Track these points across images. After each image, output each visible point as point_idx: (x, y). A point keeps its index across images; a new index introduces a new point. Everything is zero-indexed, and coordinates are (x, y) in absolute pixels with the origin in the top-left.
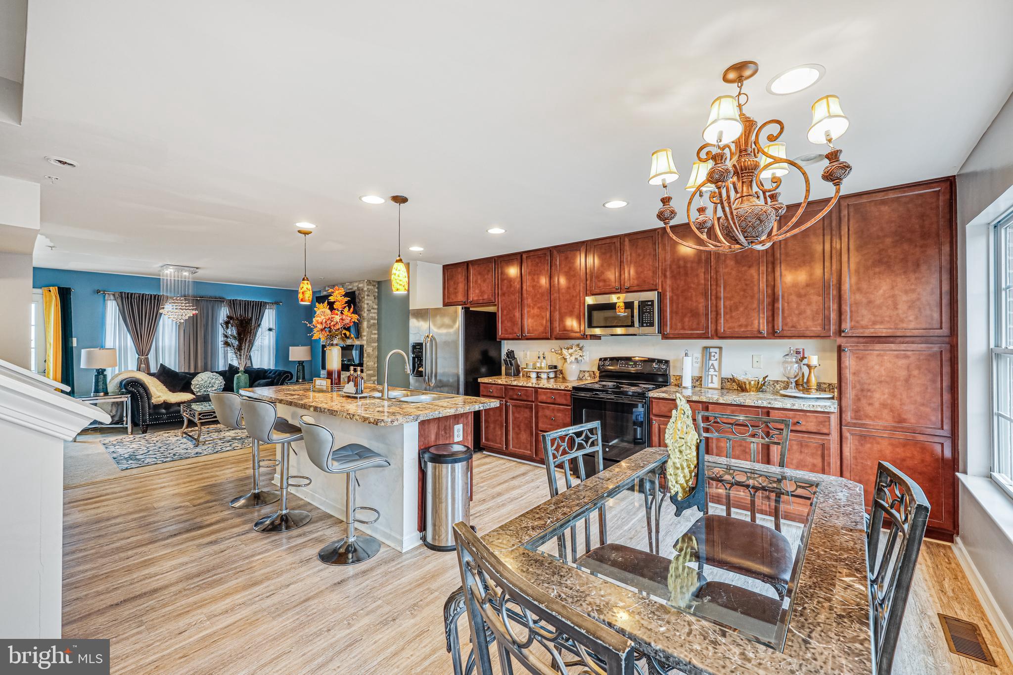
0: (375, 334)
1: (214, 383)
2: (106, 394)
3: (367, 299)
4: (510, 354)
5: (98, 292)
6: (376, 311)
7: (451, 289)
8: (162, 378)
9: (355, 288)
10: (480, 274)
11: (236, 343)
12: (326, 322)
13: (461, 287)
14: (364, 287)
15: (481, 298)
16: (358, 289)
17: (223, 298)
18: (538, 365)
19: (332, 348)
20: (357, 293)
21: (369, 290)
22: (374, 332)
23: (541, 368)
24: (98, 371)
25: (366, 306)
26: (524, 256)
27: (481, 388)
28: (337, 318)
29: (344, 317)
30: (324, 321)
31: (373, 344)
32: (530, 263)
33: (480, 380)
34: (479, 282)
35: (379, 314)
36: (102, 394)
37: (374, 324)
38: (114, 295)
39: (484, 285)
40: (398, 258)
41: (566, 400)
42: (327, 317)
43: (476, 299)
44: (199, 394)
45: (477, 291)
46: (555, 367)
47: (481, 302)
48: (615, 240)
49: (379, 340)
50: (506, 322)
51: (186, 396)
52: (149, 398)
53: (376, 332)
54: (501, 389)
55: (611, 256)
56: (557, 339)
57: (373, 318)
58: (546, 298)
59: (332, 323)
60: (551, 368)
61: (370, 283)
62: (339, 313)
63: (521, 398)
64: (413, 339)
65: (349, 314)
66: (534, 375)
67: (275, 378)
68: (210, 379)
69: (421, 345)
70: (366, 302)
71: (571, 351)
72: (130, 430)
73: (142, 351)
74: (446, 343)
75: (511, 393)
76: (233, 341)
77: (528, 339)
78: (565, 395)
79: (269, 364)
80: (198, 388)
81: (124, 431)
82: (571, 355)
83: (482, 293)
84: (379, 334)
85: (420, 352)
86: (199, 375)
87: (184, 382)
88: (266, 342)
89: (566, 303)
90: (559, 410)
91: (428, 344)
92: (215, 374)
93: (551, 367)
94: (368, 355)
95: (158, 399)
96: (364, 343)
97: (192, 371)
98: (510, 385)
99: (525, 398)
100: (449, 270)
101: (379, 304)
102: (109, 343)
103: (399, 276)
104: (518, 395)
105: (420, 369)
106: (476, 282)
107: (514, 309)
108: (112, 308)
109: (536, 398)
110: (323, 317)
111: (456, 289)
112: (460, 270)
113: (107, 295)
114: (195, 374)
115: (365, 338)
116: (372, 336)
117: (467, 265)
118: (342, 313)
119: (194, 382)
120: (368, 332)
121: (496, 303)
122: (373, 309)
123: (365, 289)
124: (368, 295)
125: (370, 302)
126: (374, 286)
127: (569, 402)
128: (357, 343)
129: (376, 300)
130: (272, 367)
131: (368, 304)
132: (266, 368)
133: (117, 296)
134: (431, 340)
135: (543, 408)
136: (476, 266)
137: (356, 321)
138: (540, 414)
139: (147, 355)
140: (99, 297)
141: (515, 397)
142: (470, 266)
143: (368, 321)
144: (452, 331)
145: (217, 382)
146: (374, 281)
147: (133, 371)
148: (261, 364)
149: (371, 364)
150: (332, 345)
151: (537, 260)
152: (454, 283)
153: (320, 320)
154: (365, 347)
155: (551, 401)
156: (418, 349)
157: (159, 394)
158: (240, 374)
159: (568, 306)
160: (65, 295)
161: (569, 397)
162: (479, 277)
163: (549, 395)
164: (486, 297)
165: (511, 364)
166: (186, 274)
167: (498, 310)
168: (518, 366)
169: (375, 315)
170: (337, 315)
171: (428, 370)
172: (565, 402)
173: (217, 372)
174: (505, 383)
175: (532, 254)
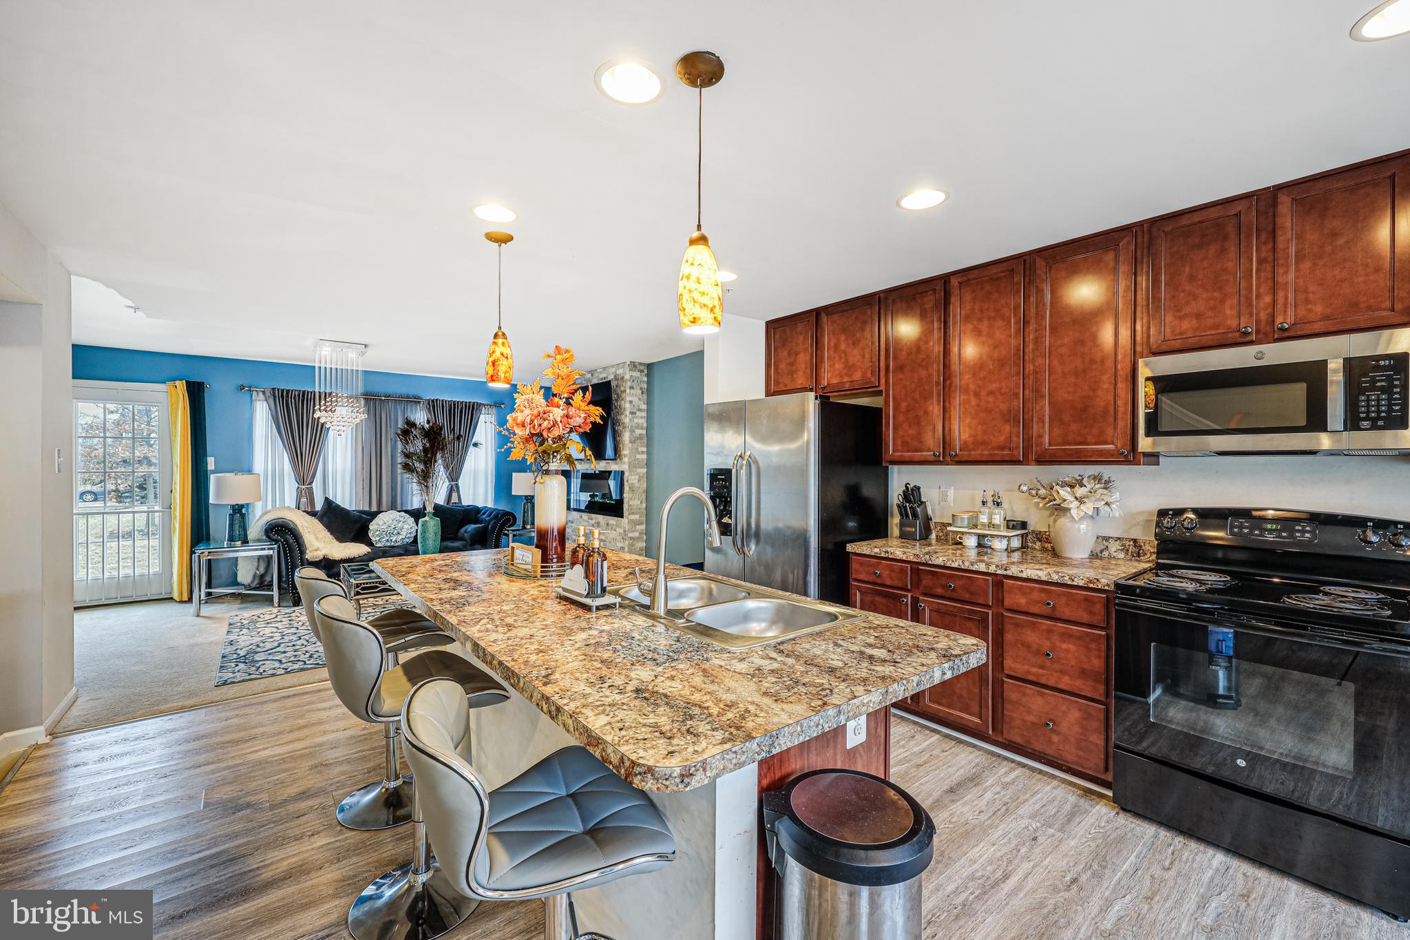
0: (643, 452)
1: (402, 529)
2: (245, 541)
3: (630, 395)
4: (912, 495)
5: (242, 388)
6: (644, 414)
7: (783, 366)
8: (325, 519)
9: (611, 377)
10: (844, 330)
11: (420, 466)
12: (532, 421)
13: (803, 359)
14: (625, 373)
15: (846, 379)
16: (616, 378)
17: (419, 398)
18: (984, 519)
19: (546, 478)
20: (613, 384)
21: (633, 379)
22: (641, 449)
23: (991, 525)
24: (233, 507)
25: (628, 405)
26: (954, 282)
27: (854, 566)
28: (557, 413)
29: (572, 411)
30: (528, 420)
31: (639, 470)
32: (968, 297)
33: (850, 548)
34: (843, 346)
35: (649, 418)
36: (239, 543)
37: (640, 437)
38: (264, 392)
39: (856, 352)
40: (696, 234)
41: (1092, 613)
42: (535, 412)
43: (834, 381)
44: (379, 545)
45: (838, 366)
46: (1024, 525)
47: (847, 386)
48: (1240, 207)
49: (649, 464)
50: (906, 426)
51: (359, 549)
52: (302, 552)
53: (645, 449)
54: (903, 570)
55: (1224, 251)
56: (1040, 462)
57: (639, 427)
58: (1014, 370)
59: (545, 424)
60: (1014, 528)
61: (635, 366)
62: (561, 403)
63: (954, 595)
64: (712, 462)
65: (583, 405)
66: (971, 542)
67: (490, 521)
68: (395, 523)
69: (727, 473)
70: (628, 399)
71: (1080, 491)
72: (276, 600)
73: (304, 478)
74: (780, 470)
75: (927, 581)
76: (417, 464)
77: (960, 463)
78: (1087, 599)
79: (486, 500)
80: (378, 535)
81: (269, 600)
82: (1081, 500)
83: (850, 368)
84: (649, 453)
85: (725, 487)
86: (380, 515)
87: (358, 526)
88: (482, 465)
89: (1072, 379)
90: (1066, 636)
91: (743, 472)
92: (403, 513)
93: (1011, 524)
94: (632, 489)
95: (315, 553)
96: (625, 467)
97: (374, 509)
98: (926, 564)
99: (967, 596)
100: (779, 330)
101: (649, 403)
102: (258, 465)
103: (699, 282)
104: (946, 587)
105: (725, 520)
106: (836, 347)
107: (926, 397)
108: (262, 412)
109: (999, 601)
110: (527, 412)
111: (792, 364)
112: (800, 327)
113: (255, 393)
114: (373, 515)
115: (626, 460)
116: (639, 456)
117: (815, 317)
118: (568, 403)
119: (373, 526)
120: (631, 450)
121: (882, 388)
122: (640, 410)
123: (627, 377)
124: (631, 388)
125: (635, 399)
126: (641, 371)
127: (1098, 618)
128: (613, 467)
129: (645, 396)
130: (490, 505)
131: (631, 402)
132: (480, 504)
133: (268, 394)
134: (749, 465)
135: (1018, 625)
136: (836, 317)
137: (599, 420)
138: (1009, 637)
139: (311, 483)
140: (244, 396)
141: (939, 591)
142: (824, 318)
143: (632, 431)
144: (793, 446)
145: (406, 527)
146: (641, 364)
147: (289, 508)
148: (474, 499)
149: (636, 503)
150: (547, 472)
151: (988, 287)
152: (789, 354)
153: (520, 416)
154: (626, 474)
155: (1046, 610)
156: (721, 484)
157: (317, 544)
158: (427, 518)
159: (1076, 385)
160: (196, 392)
161: (1099, 608)
162: (843, 337)
163: (1036, 596)
164: (858, 376)
165: (915, 515)
166: (352, 355)
167: (887, 403)
168: (928, 519)
169: (643, 422)
170: (558, 406)
171: (742, 521)
172: (1086, 618)
173: (406, 512)
174: (911, 558)
175: (972, 275)
